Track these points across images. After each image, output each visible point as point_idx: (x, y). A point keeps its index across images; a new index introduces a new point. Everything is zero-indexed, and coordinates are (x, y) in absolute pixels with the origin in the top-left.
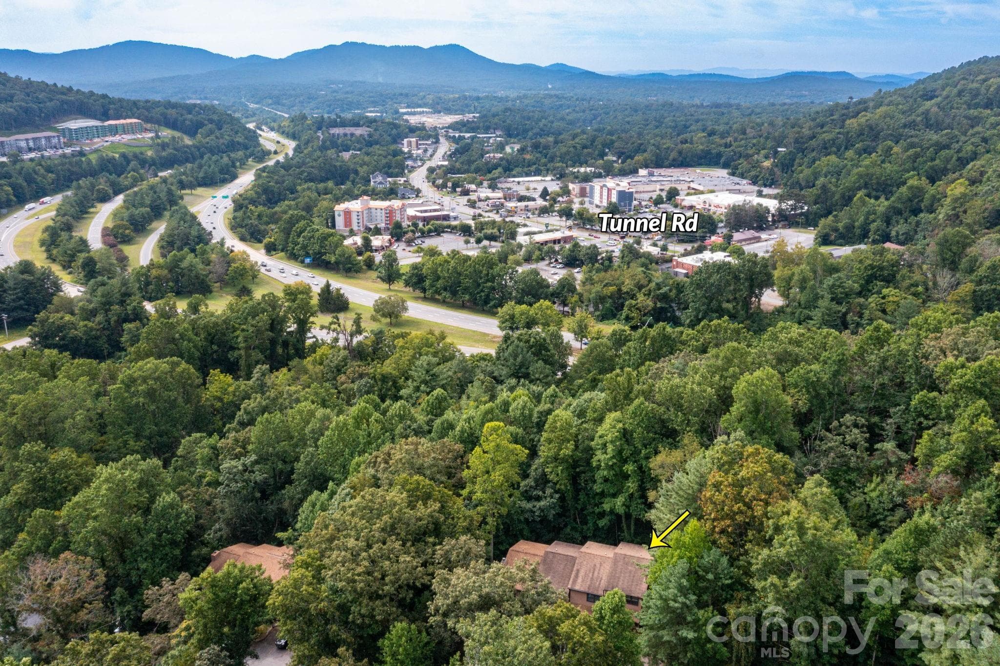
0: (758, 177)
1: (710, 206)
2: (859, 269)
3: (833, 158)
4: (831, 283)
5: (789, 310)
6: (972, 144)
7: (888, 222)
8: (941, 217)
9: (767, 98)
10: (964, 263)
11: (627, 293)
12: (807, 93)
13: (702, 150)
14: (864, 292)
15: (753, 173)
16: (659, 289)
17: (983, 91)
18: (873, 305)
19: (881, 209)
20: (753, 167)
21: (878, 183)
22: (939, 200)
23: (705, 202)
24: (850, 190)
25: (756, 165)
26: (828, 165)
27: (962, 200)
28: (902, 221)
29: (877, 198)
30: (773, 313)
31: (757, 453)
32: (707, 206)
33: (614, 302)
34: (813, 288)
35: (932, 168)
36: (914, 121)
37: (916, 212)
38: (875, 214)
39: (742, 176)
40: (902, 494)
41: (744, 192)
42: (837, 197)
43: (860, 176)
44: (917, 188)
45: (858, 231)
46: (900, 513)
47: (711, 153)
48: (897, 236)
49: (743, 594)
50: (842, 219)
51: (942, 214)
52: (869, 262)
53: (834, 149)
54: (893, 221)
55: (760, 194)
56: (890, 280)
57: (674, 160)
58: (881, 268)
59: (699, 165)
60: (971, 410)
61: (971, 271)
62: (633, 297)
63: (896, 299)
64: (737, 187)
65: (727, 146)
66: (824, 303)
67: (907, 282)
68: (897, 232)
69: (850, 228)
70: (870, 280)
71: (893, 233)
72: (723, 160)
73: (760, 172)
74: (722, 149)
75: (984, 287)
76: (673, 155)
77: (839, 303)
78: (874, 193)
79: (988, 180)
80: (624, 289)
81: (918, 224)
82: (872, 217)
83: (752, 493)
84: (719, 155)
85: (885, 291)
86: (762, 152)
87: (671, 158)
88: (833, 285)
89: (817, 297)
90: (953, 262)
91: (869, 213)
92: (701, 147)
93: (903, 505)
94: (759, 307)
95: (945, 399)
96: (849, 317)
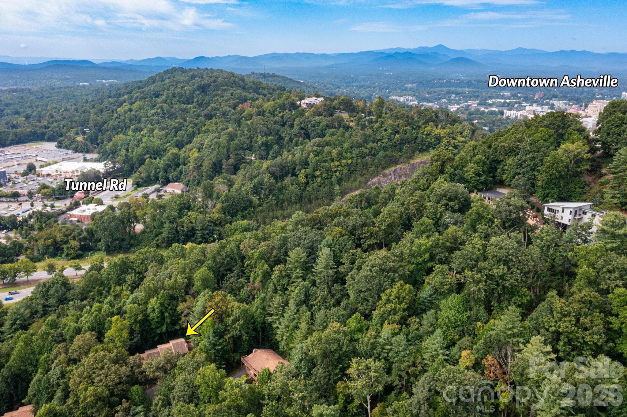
0: (77, 148)
1: (61, 172)
2: (175, 206)
3: (121, 136)
4: (166, 215)
5: (148, 230)
6: (191, 127)
7: (166, 171)
8: (191, 167)
9: (44, 81)
10: (215, 195)
11: (61, 241)
12: (69, 77)
13: (30, 132)
14: (181, 215)
15: (73, 146)
16: (80, 235)
17: (183, 94)
18: (186, 221)
19: (161, 165)
20: (72, 142)
21: (154, 151)
22: (187, 159)
23: (57, 171)
24: (141, 156)
25: (74, 141)
26: (120, 140)
27: (197, 160)
28: (173, 170)
29: (155, 159)
30: (141, 234)
31: (217, 294)
32: (59, 173)
33: (54, 248)
34: (159, 219)
35: (177, 140)
36: (157, 112)
37: (178, 165)
38: (158, 168)
39: (67, 148)
40: (250, 292)
41: (73, 159)
42: (135, 160)
43: (144, 148)
44: (175, 154)
45: (153, 178)
46: (251, 297)
47: (37, 133)
48: (173, 178)
49: (227, 332)
50: (142, 172)
51: (191, 166)
52: (178, 202)
53: (120, 130)
54: (169, 171)
55: (85, 160)
56: (189, 208)
57: (12, 140)
58: (184, 204)
59: (31, 141)
60: (261, 264)
61: (218, 198)
62: (67, 242)
63: (195, 216)
64: (68, 156)
65: (46, 127)
66: (167, 225)
67: (196, 208)
68: (172, 176)
69: (149, 177)
70: (181, 209)
71: (170, 177)
72: (46, 137)
73: (78, 145)
74: (44, 130)
75: (225, 204)
76: (11, 137)
77: (173, 223)
78: (153, 156)
79: (206, 148)
80: (59, 239)
81: (181, 172)
82: (158, 170)
83: (221, 304)
84: (43, 134)
85: (189, 214)
86: (73, 130)
87: (10, 139)
88: (168, 216)
89: (162, 223)
90: (210, 195)
91: (156, 169)
92: (28, 130)
93: (251, 294)
94: (134, 232)
95: (253, 262)
96: (179, 228)
